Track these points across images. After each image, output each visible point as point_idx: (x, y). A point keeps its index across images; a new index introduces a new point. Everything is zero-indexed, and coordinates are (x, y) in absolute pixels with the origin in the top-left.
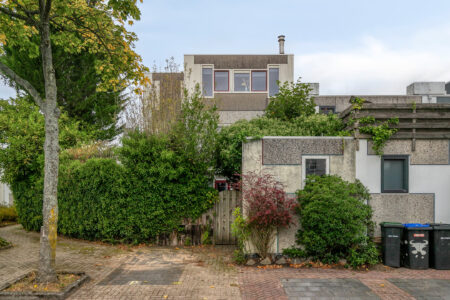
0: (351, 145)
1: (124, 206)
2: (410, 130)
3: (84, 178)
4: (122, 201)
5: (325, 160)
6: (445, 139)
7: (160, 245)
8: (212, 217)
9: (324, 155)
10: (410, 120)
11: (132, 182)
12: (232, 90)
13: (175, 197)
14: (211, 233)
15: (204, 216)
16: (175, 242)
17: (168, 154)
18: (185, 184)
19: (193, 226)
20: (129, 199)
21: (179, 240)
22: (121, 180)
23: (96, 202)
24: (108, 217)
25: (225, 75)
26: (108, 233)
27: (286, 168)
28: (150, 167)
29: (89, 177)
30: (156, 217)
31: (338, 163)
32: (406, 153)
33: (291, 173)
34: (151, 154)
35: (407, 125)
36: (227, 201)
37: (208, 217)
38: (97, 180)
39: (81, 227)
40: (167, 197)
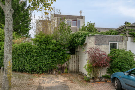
0: (125, 39)
1: (36, 60)
3: (19, 50)
4: (35, 58)
7: (49, 74)
8: (68, 64)
9: (117, 42)
11: (39, 51)
13: (55, 57)
14: (68, 69)
15: (65, 63)
16: (55, 72)
18: (59, 52)
19: (61, 67)
20: (38, 57)
21: (56, 72)
22: (35, 51)
23: (24, 58)
24: (29, 64)
26: (29, 70)
27: (103, 46)
28: (46, 46)
29: (22, 49)
30: (48, 64)
31: (121, 45)
33: (105, 48)
34: (47, 41)
36: (73, 58)
37: (66, 64)
38: (25, 50)
39: (18, 68)
40: (53, 57)
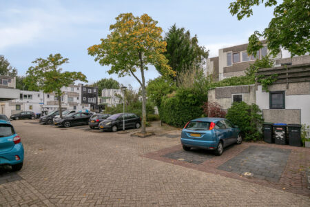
0: (254, 88)
2: (285, 79)
5: (241, 96)
6: (308, 81)
9: (241, 93)
10: (285, 74)
12: (241, 61)
17: (190, 95)
25: (238, 55)
27: (225, 99)
31: (248, 96)
32: (283, 90)
33: (227, 101)
35: (283, 77)
